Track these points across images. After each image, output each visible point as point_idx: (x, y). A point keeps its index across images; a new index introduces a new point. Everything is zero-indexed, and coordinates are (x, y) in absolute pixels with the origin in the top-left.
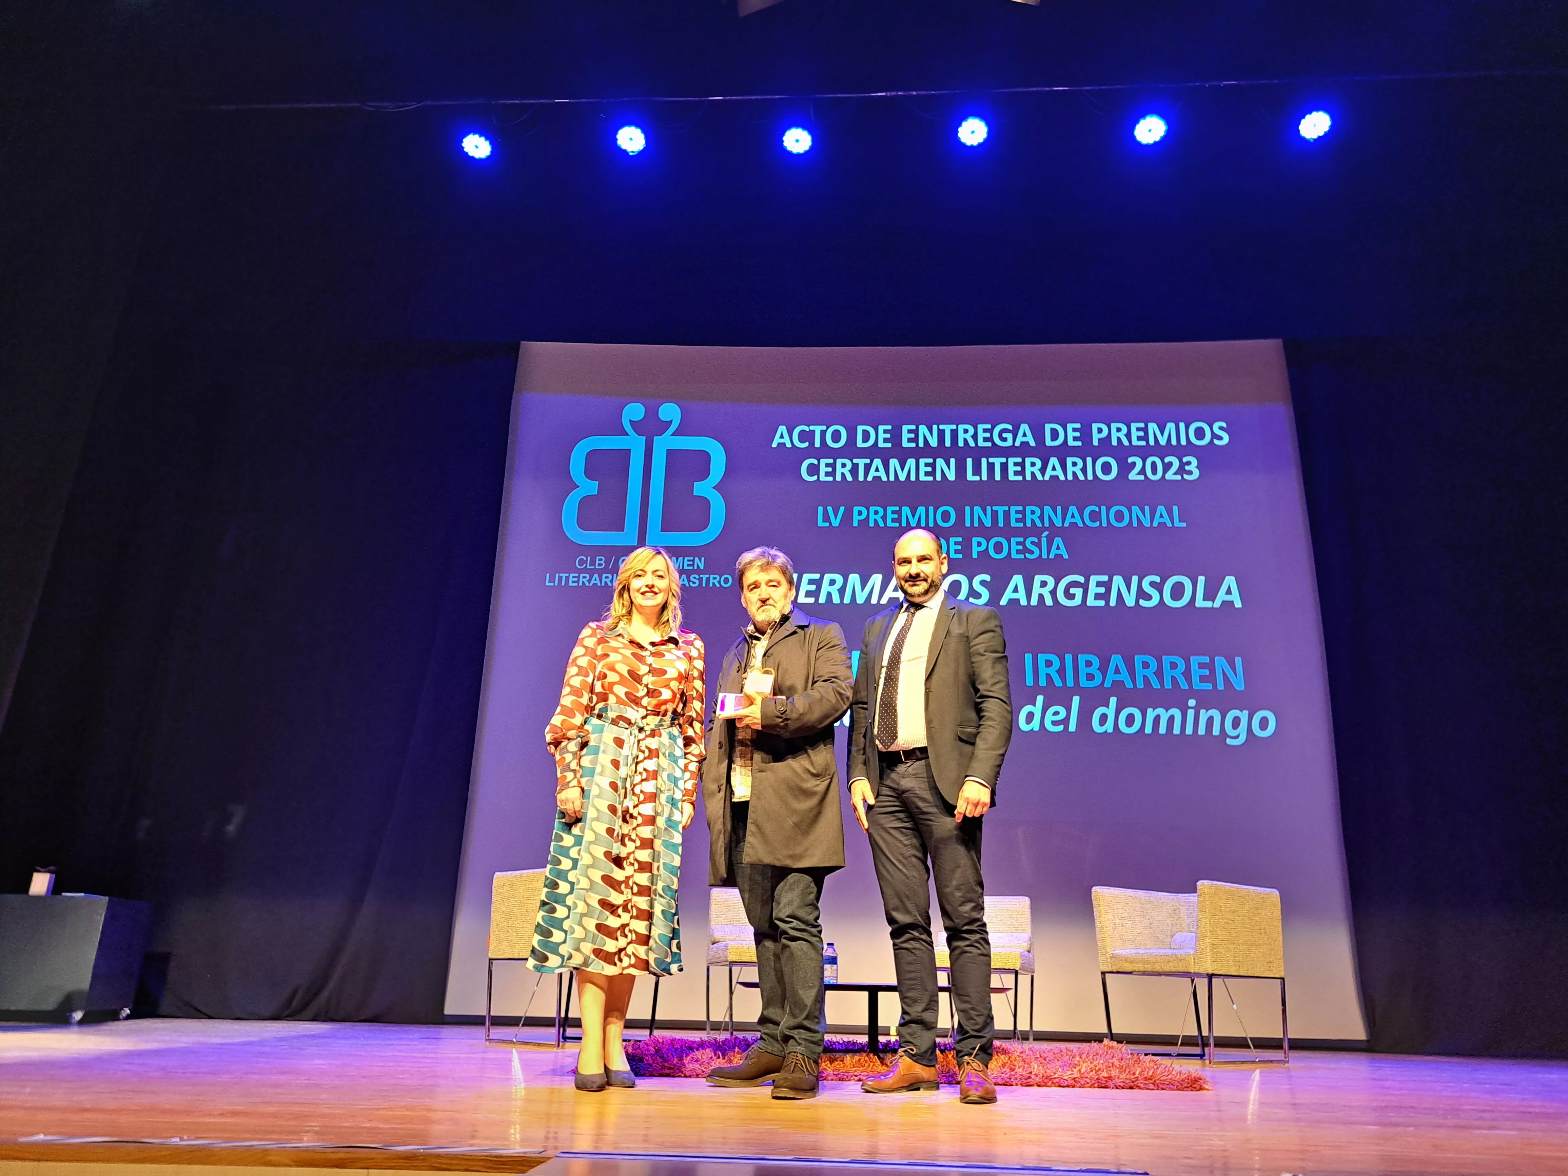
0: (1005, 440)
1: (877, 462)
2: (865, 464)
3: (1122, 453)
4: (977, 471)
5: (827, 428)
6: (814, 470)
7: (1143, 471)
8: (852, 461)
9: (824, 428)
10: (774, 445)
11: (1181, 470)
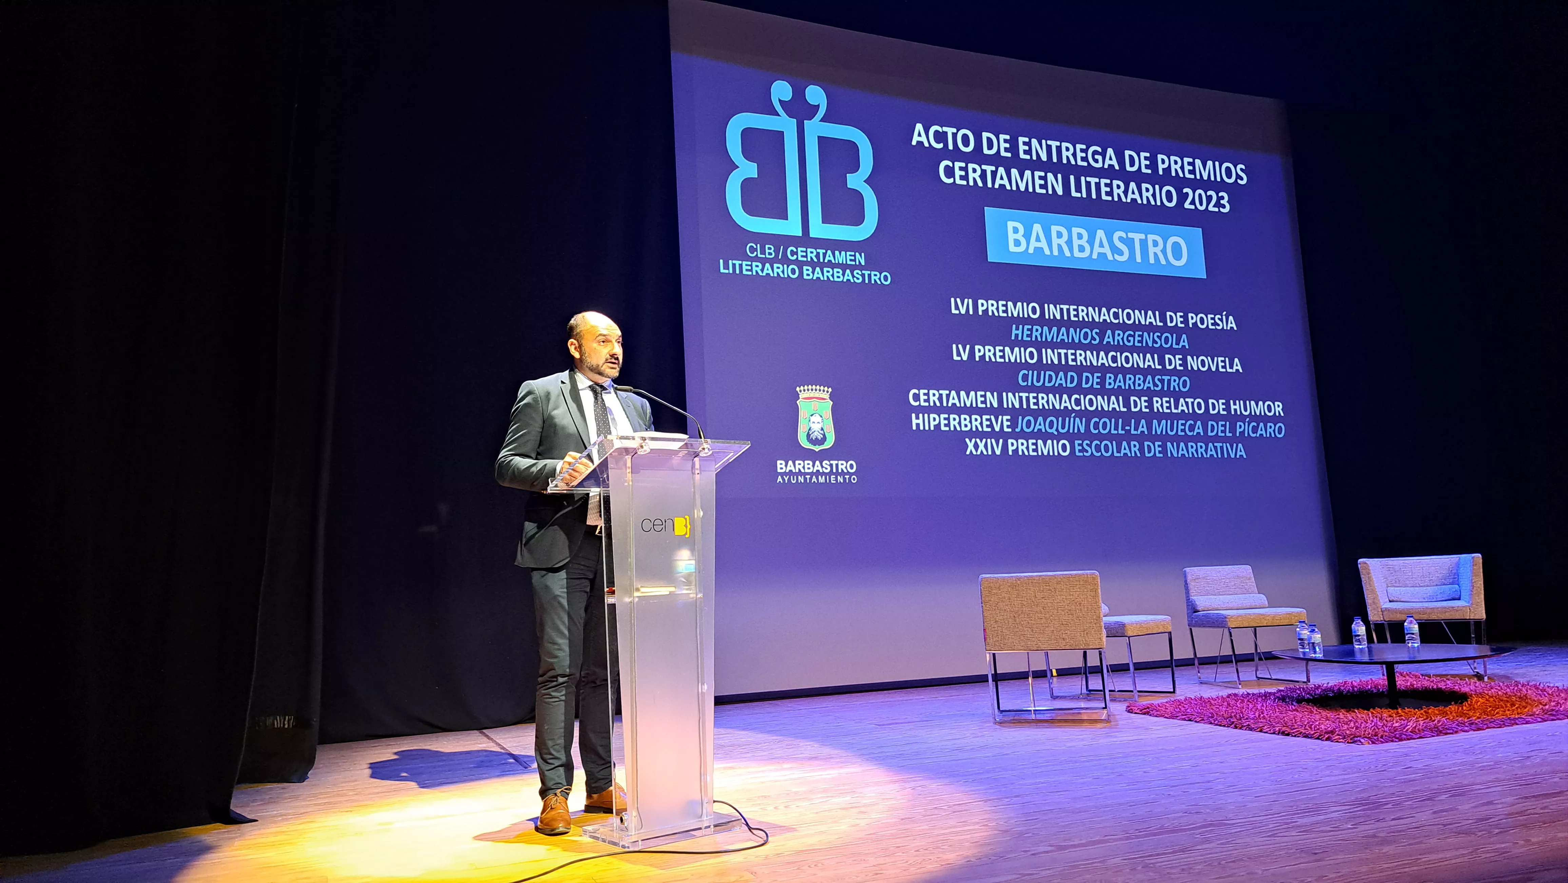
0: (1096, 161)
1: (1001, 170)
2: (992, 171)
3: (1179, 183)
4: (1078, 189)
5: (958, 131)
6: (950, 172)
7: (1193, 202)
8: (981, 167)
9: (955, 130)
10: (914, 143)
11: (1218, 205)
